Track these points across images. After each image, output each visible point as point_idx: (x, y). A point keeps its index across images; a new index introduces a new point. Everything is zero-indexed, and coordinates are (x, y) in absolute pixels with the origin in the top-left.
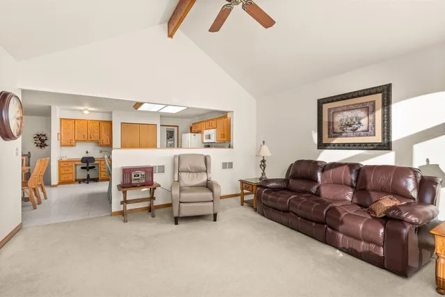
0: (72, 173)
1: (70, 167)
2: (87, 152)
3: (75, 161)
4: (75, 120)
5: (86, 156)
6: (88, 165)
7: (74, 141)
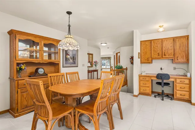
0: (149, 87)
1: (147, 81)
2: (161, 69)
3: (151, 77)
4: (151, 40)
5: (161, 72)
6: (163, 81)
7: (150, 59)
